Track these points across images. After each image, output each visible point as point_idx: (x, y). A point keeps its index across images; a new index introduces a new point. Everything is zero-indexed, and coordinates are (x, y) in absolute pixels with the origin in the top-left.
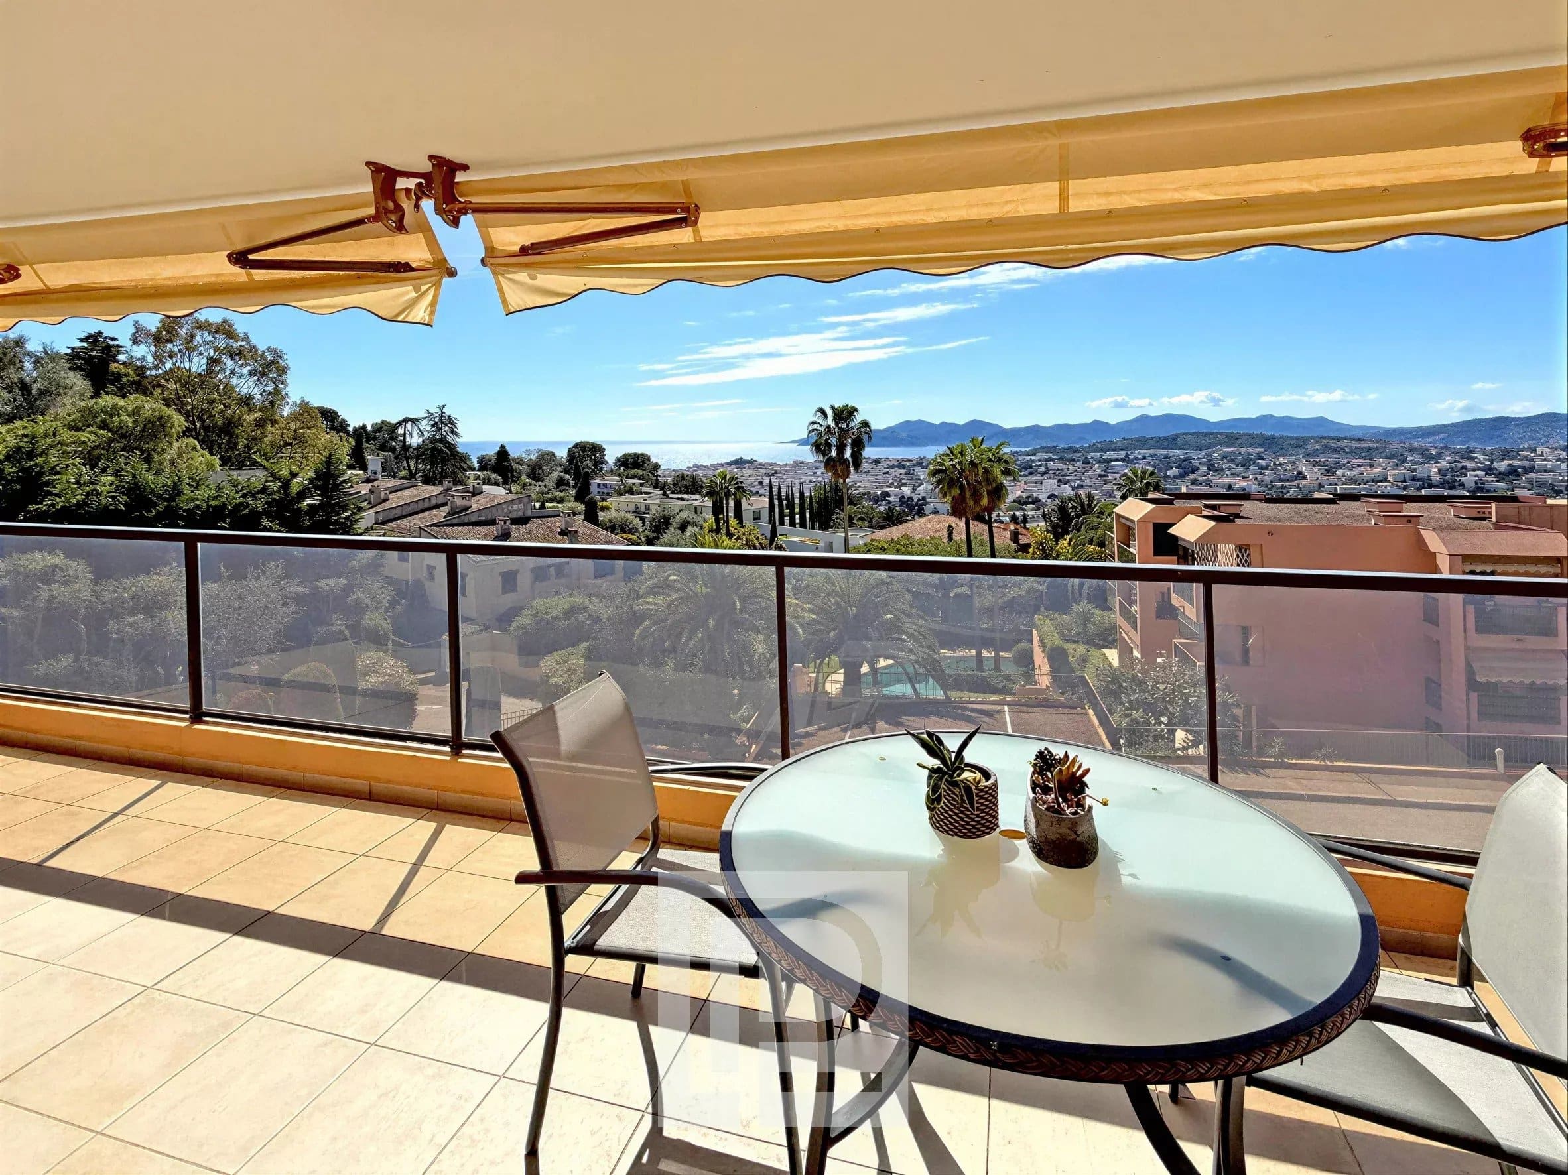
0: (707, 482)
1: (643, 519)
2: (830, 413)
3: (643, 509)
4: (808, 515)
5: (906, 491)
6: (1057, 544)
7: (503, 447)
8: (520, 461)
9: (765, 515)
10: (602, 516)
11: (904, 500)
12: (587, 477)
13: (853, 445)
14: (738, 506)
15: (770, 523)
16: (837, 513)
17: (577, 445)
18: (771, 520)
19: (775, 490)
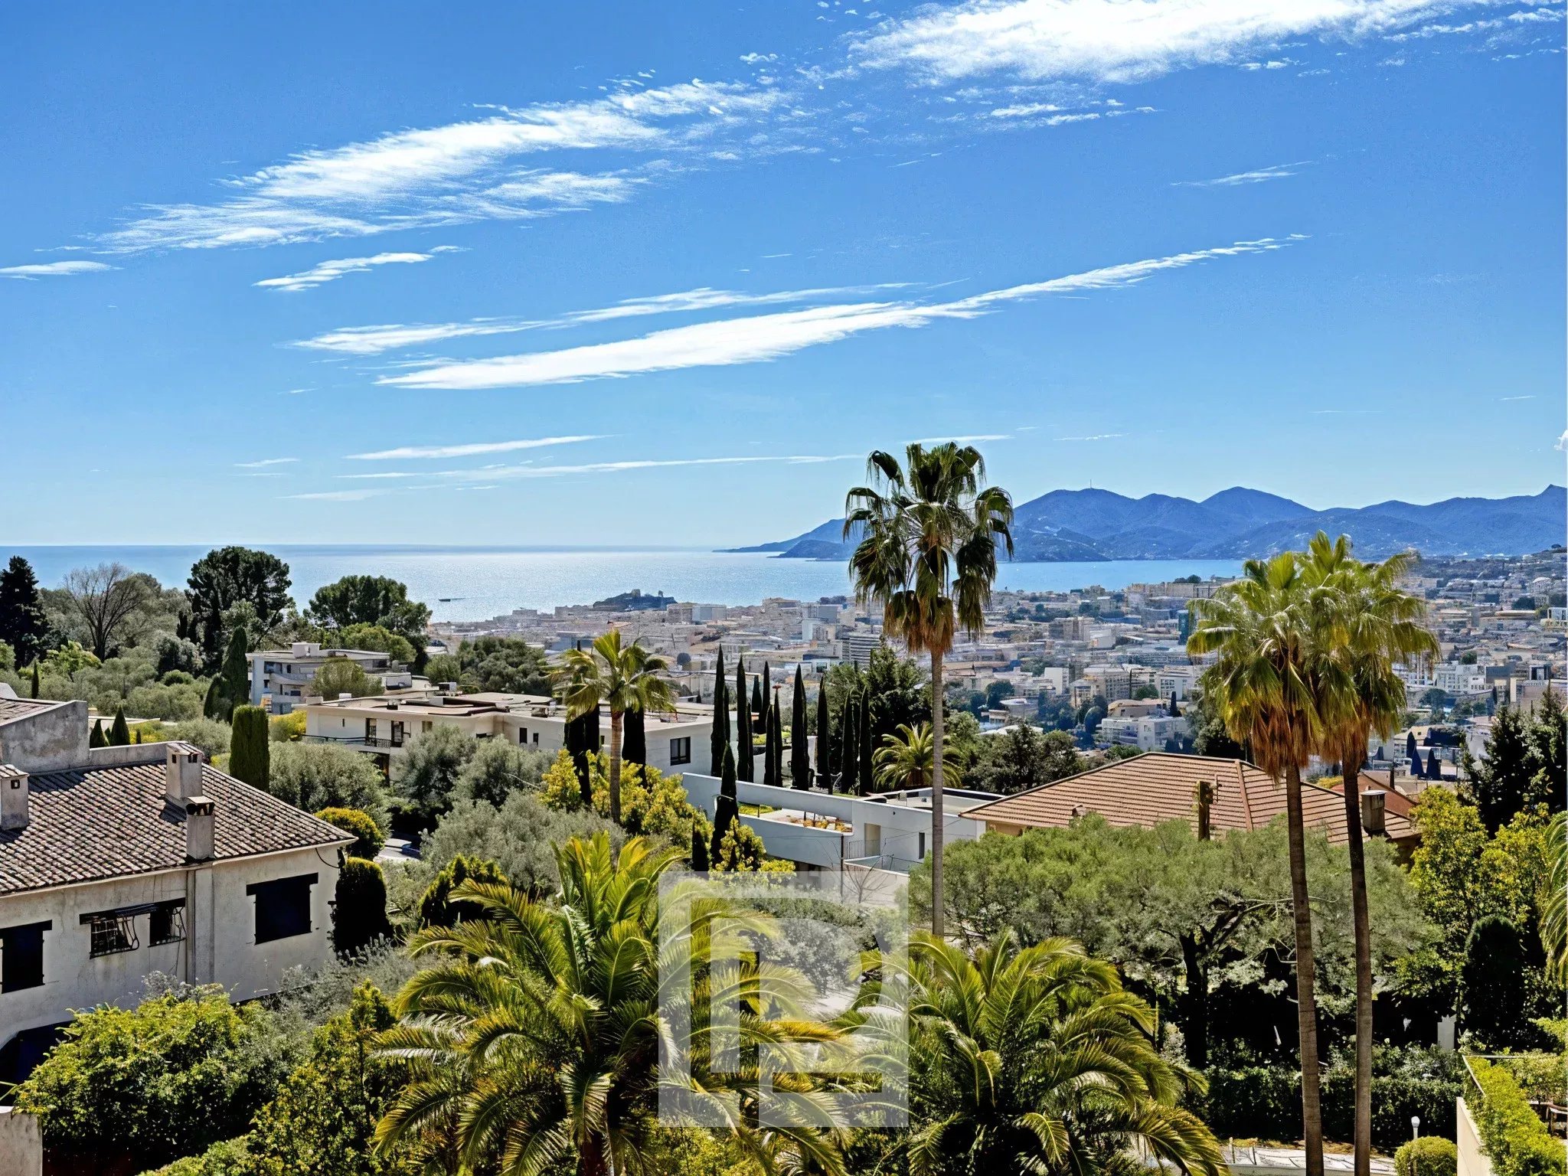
0: (557, 660)
1: (382, 761)
2: (905, 467)
3: (383, 732)
4: (812, 751)
5: (1055, 678)
6: (1492, 836)
7: (18, 564)
8: (62, 600)
9: (702, 751)
10: (280, 754)
11: (1048, 709)
12: (241, 646)
13: (962, 559)
14: (634, 724)
15: (715, 772)
16: (889, 744)
17: (213, 560)
18: (720, 764)
19: (731, 679)
